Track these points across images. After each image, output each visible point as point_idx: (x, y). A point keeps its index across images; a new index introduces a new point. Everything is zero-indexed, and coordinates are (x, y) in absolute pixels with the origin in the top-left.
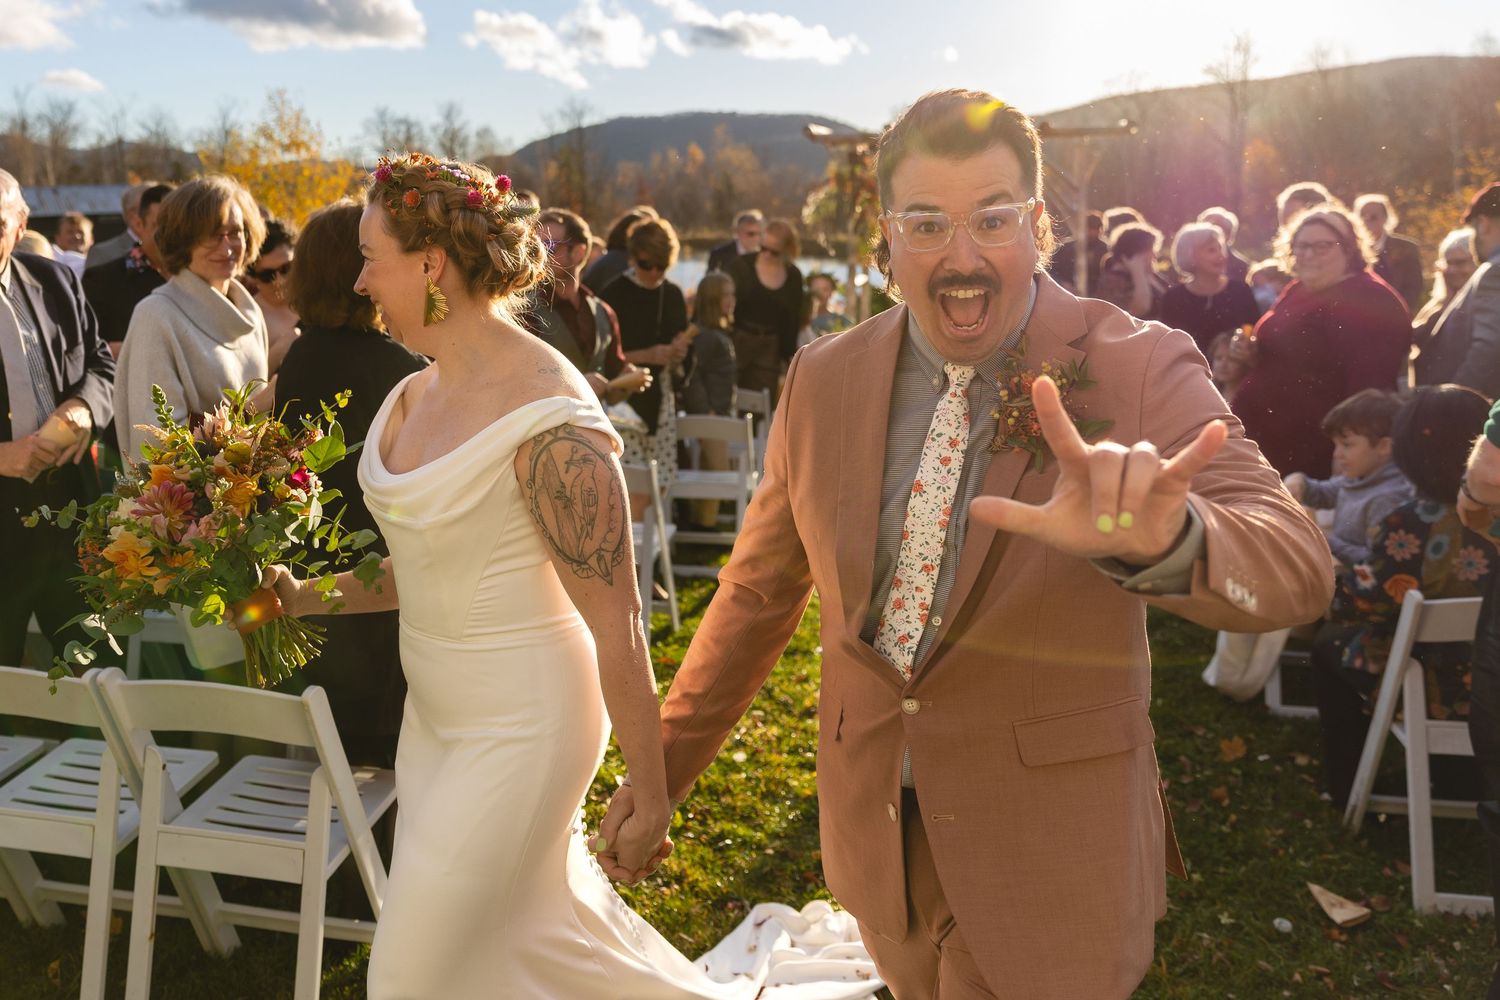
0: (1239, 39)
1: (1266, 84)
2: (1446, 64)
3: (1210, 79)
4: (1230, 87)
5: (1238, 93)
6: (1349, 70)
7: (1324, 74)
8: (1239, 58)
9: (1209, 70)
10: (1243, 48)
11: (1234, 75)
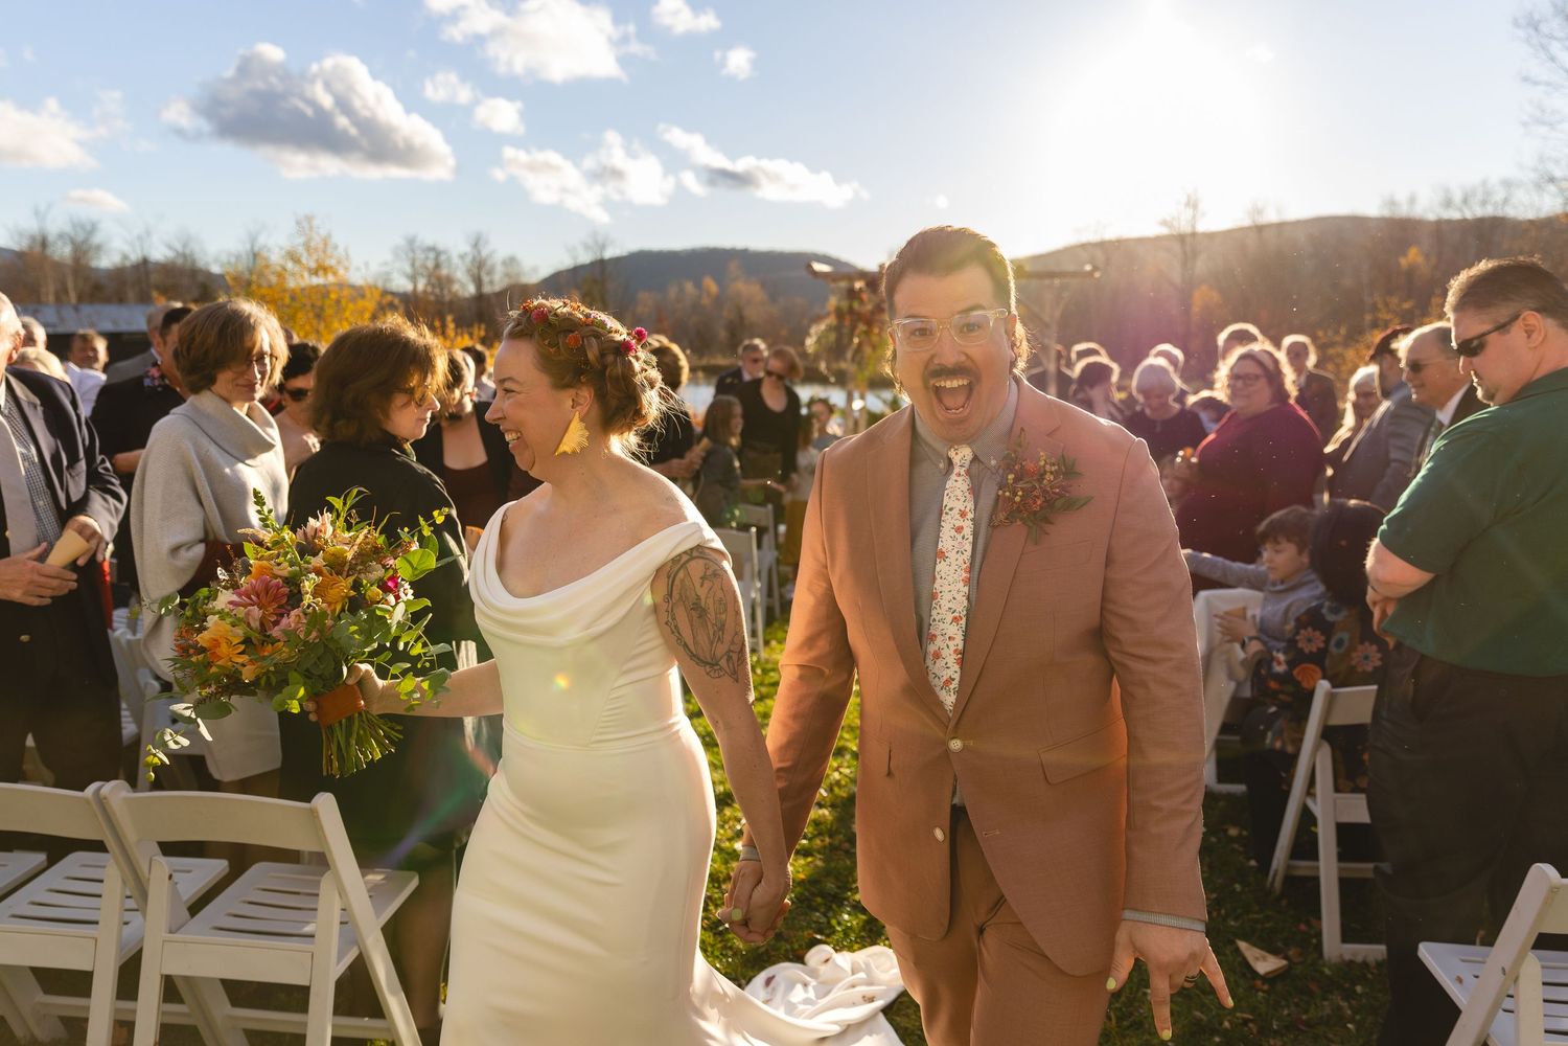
0: (1189, 197)
1: (1211, 236)
2: (1358, 222)
3: (1164, 231)
4: (1181, 238)
5: (1187, 244)
6: (1281, 226)
7: (1260, 229)
8: (1189, 212)
9: (1164, 223)
10: (1192, 204)
11: (1185, 228)
